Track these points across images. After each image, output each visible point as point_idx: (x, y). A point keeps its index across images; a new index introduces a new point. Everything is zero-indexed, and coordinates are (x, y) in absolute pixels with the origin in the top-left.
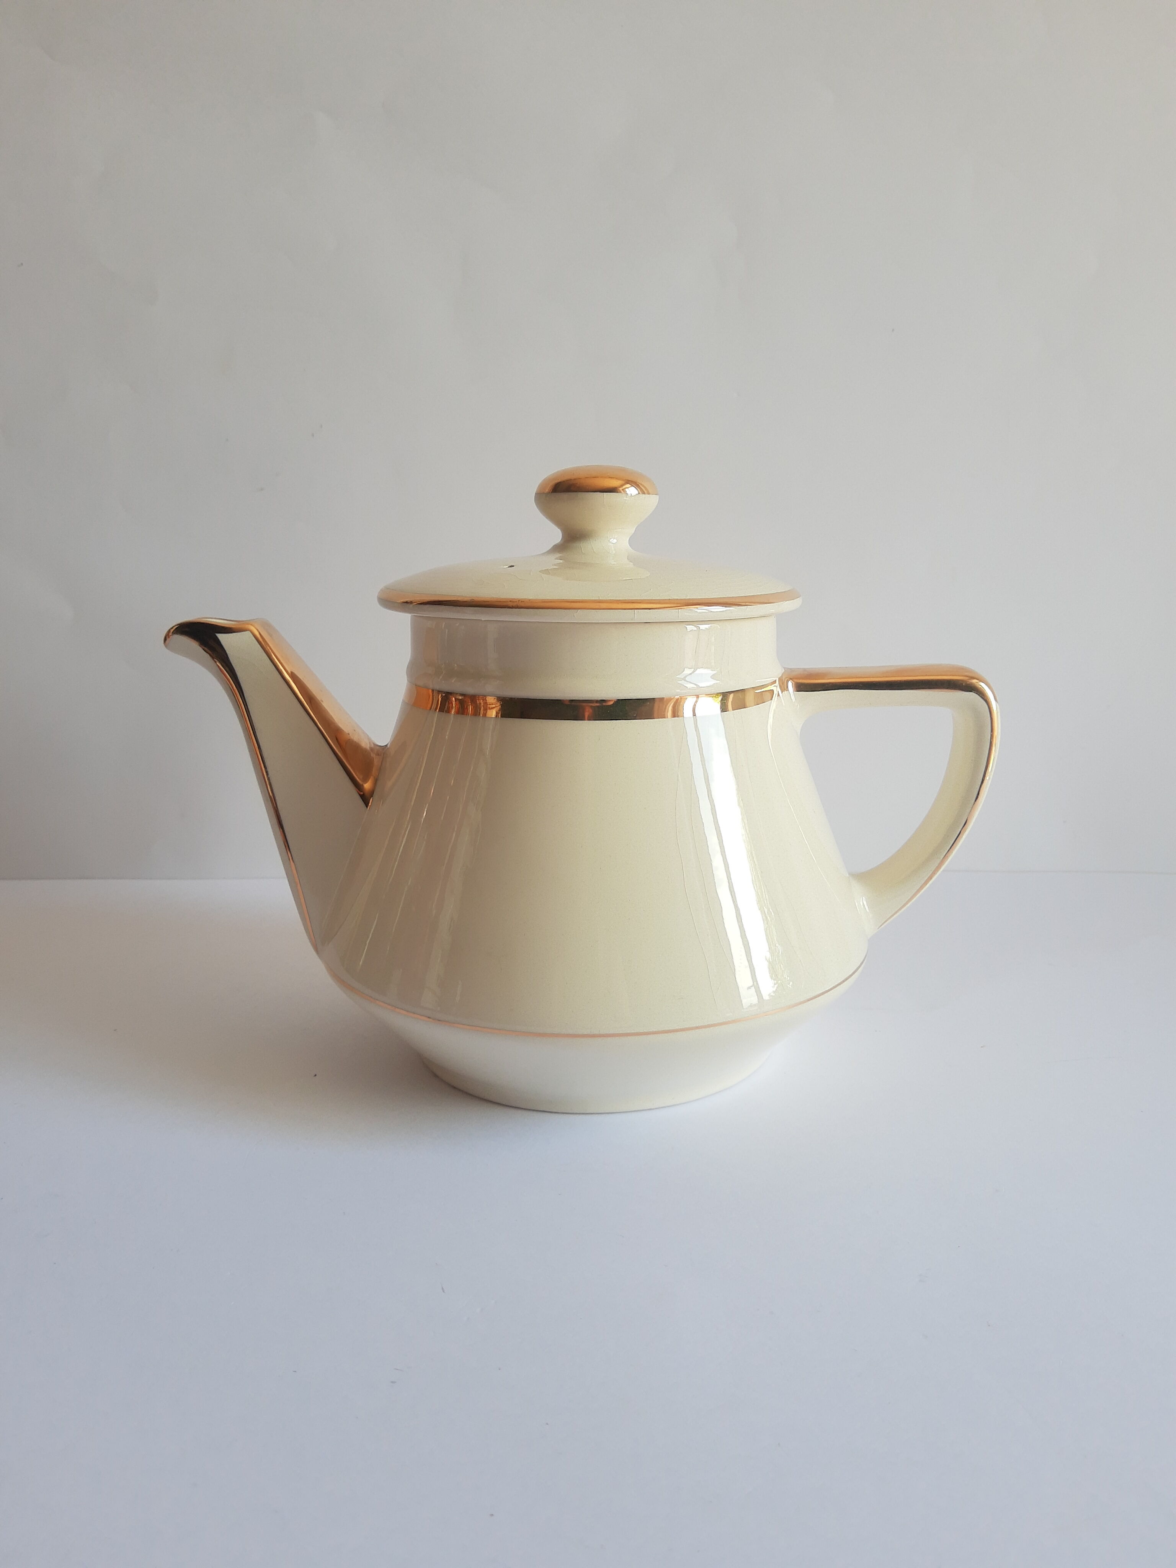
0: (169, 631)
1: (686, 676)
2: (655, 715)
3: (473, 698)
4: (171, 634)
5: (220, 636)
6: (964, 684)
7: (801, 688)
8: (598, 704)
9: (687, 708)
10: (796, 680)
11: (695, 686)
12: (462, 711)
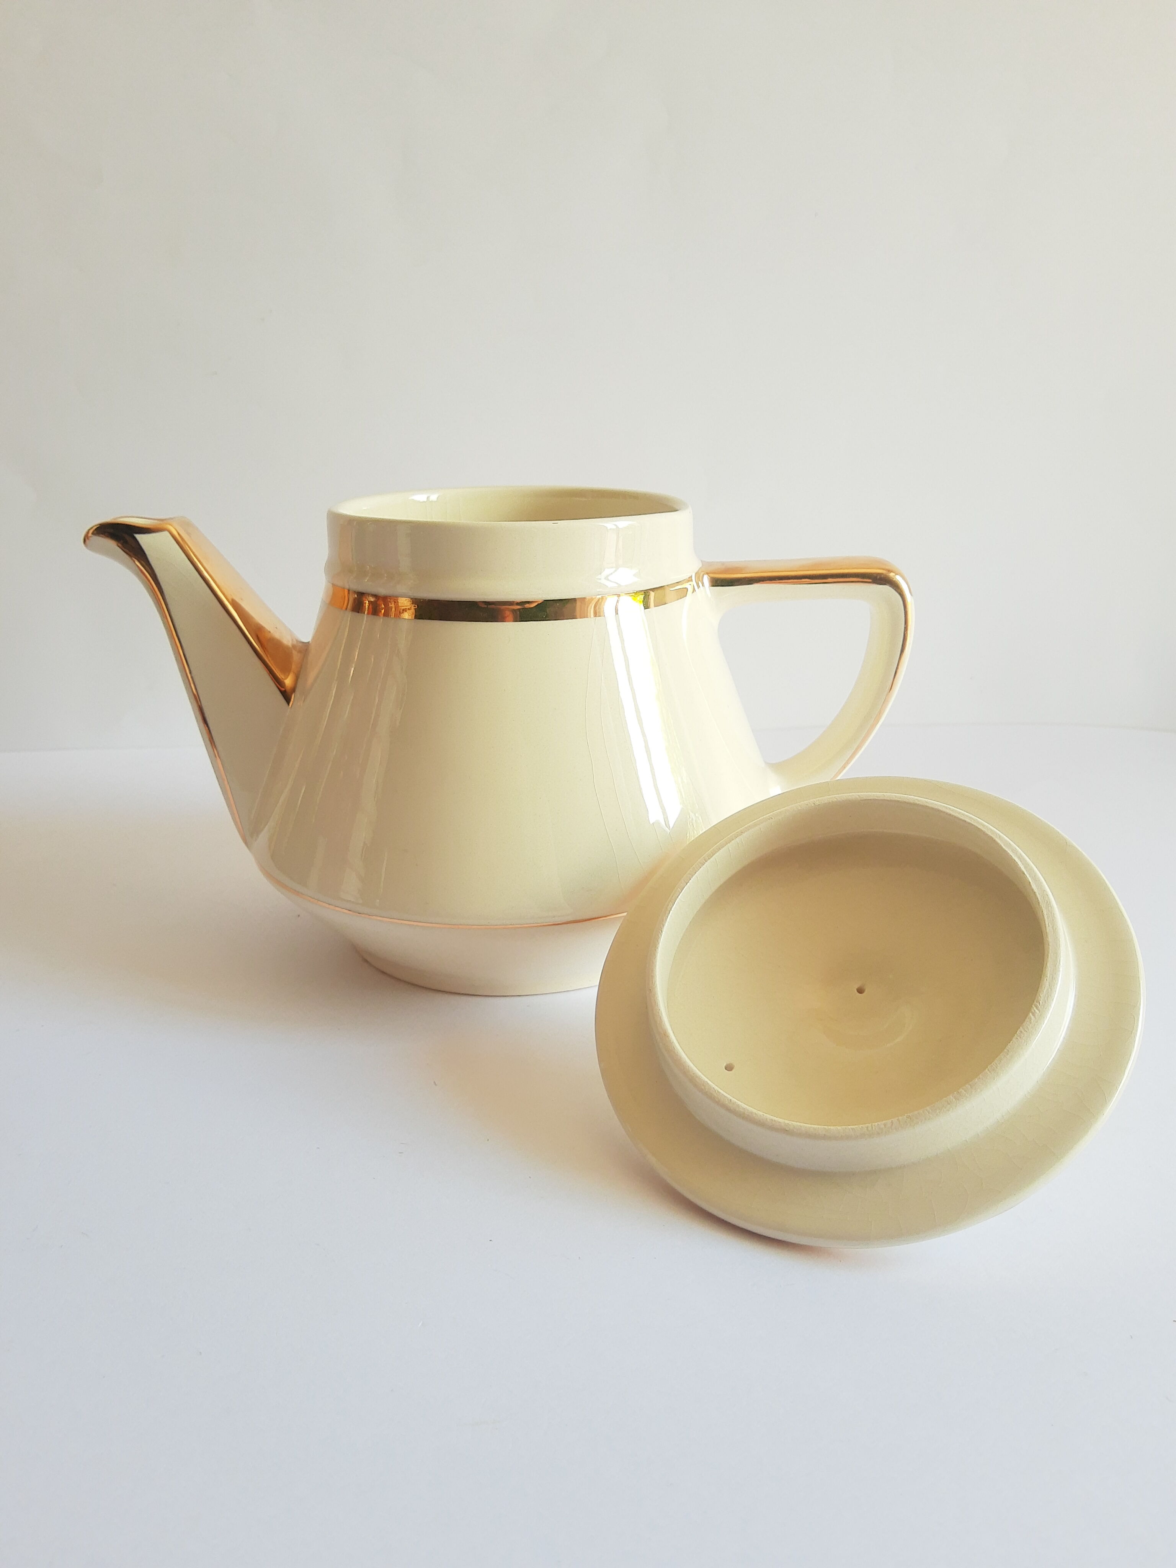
0: (88, 532)
1: (608, 576)
2: (578, 613)
3: (385, 599)
4: (90, 534)
5: (138, 536)
6: (878, 577)
7: (718, 582)
8: (519, 607)
9: (608, 607)
10: (712, 575)
11: (617, 585)
12: (375, 611)
